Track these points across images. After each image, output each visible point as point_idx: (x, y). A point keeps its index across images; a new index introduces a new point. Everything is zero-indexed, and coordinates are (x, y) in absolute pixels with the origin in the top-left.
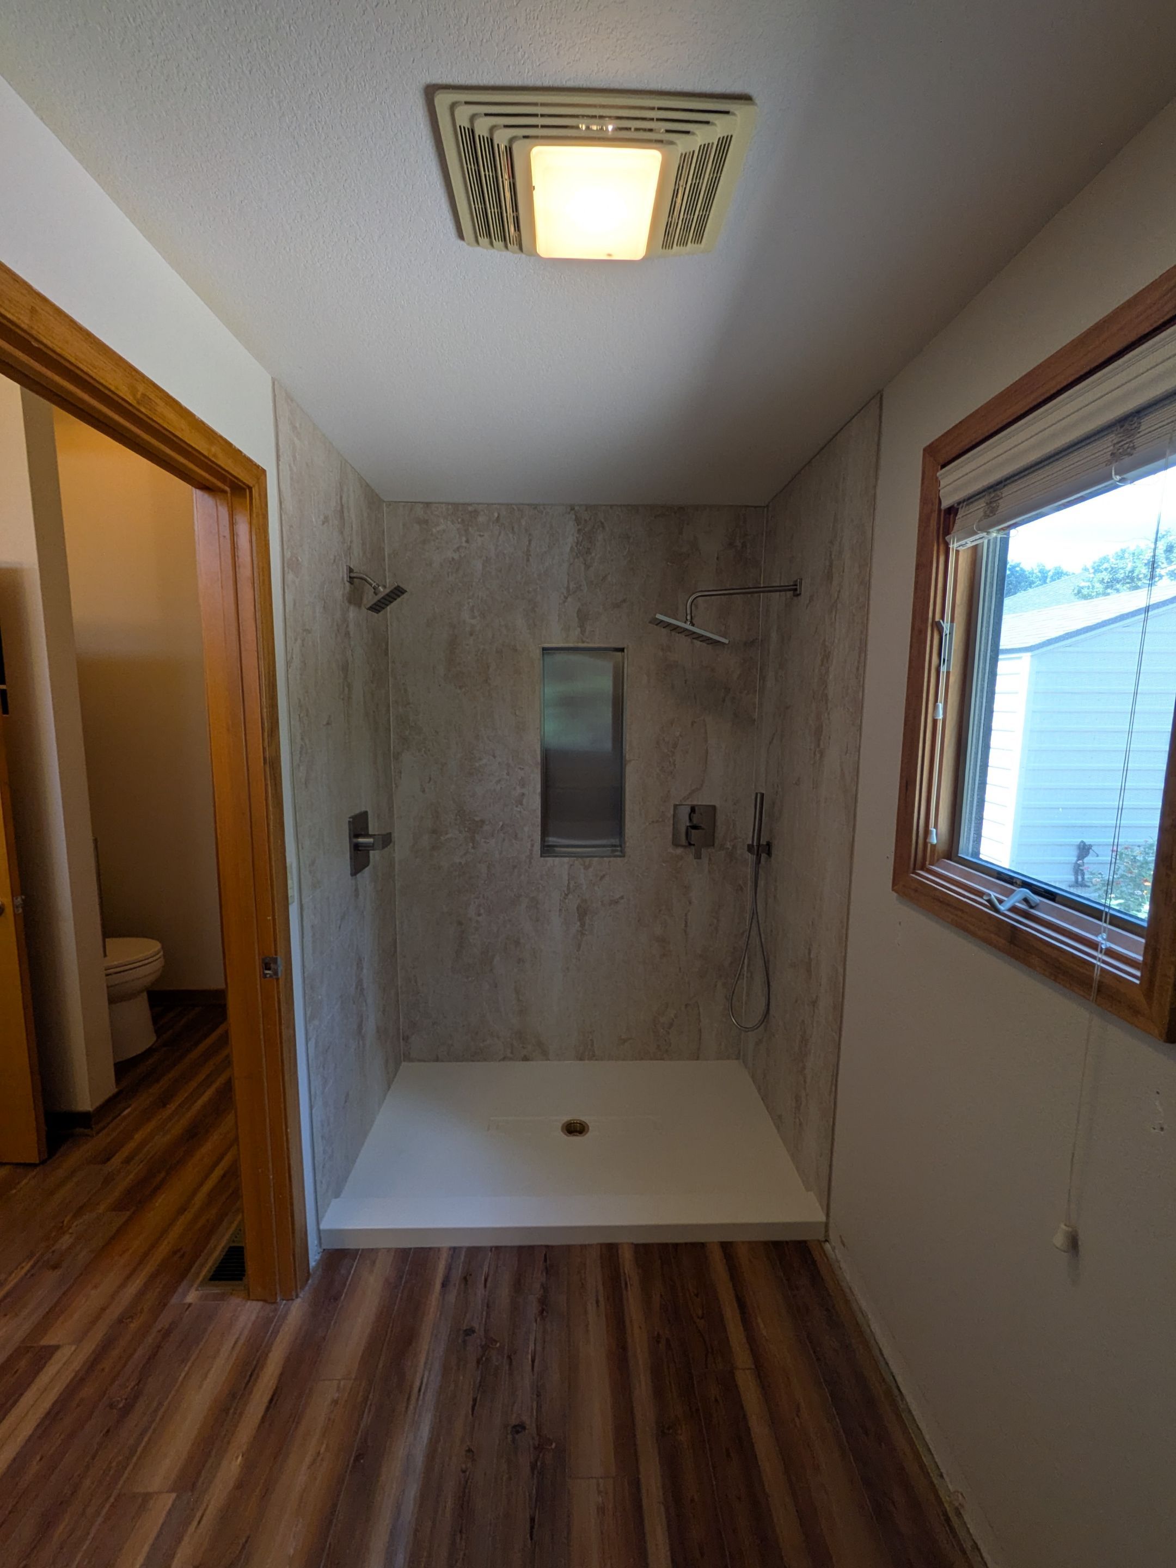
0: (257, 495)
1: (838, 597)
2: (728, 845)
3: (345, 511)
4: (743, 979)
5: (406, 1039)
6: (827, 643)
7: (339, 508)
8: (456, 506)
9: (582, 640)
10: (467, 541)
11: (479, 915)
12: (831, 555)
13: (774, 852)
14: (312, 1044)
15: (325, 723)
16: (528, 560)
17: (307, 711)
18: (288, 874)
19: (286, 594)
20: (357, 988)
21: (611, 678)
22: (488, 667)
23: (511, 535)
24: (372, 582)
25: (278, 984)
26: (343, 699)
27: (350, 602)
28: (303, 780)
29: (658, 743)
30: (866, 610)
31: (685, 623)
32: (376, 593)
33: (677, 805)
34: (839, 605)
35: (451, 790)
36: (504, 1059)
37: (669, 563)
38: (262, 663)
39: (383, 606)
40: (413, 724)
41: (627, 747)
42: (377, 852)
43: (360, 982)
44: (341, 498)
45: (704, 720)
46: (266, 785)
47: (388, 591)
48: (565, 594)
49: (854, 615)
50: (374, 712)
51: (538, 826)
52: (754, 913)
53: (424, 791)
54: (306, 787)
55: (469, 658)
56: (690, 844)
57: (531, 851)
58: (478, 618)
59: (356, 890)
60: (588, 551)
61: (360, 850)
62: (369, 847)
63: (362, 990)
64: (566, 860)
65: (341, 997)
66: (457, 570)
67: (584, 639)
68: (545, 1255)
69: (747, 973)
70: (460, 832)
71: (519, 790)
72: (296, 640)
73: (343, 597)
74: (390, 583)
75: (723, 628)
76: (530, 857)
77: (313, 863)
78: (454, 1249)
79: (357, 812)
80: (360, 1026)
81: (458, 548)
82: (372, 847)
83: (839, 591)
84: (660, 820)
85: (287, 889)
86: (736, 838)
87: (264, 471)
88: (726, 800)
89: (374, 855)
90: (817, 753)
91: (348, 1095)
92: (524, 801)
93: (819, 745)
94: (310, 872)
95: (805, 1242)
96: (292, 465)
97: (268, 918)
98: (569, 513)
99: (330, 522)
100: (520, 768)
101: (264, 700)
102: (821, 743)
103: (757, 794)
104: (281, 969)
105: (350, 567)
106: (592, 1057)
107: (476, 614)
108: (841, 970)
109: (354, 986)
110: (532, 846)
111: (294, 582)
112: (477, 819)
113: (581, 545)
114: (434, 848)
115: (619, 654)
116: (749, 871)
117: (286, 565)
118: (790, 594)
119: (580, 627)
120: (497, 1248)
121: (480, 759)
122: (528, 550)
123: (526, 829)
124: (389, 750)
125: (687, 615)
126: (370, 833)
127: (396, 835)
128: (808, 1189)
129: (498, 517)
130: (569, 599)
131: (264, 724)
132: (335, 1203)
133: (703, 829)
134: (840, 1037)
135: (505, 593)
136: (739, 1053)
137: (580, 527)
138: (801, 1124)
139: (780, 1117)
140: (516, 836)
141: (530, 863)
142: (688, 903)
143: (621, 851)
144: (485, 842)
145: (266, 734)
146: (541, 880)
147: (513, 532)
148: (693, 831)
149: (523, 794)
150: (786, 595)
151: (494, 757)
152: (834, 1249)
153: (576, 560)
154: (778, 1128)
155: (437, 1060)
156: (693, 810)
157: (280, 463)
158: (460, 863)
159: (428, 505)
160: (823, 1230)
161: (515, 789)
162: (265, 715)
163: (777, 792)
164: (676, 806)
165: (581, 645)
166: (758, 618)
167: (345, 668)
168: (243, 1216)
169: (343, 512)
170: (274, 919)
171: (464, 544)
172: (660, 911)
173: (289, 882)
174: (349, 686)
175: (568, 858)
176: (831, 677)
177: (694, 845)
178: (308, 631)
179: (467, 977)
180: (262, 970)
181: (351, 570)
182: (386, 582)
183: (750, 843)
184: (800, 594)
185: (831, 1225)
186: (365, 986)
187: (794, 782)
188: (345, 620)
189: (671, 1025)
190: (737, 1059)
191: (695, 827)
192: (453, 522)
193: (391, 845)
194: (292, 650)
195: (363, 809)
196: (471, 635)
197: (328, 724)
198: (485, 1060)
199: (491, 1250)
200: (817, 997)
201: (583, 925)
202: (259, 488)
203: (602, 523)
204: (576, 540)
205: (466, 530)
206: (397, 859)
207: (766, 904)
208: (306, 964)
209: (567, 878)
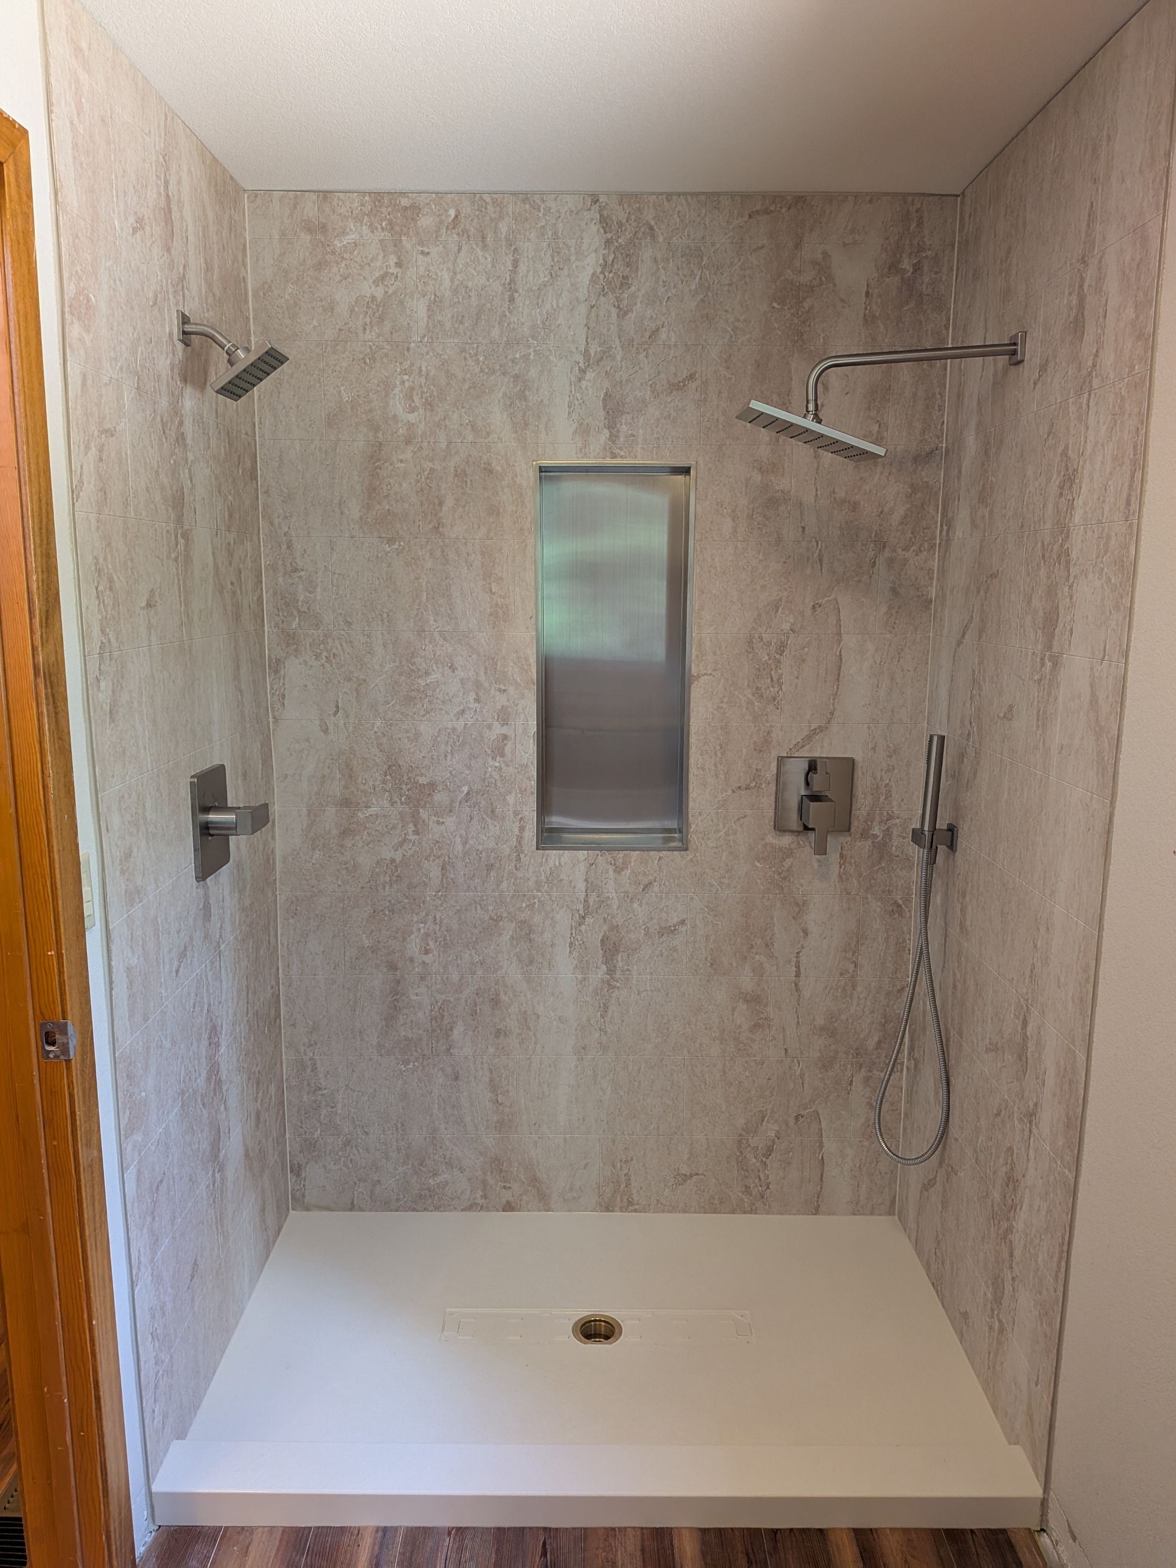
0: (12, 180)
1: (1094, 365)
2: (876, 830)
3: (174, 208)
4: (902, 1071)
5: (297, 1170)
6: (1070, 453)
7: (163, 203)
8: (377, 196)
9: (612, 453)
10: (399, 265)
11: (427, 952)
12: (1081, 286)
13: (962, 842)
14: (131, 1175)
15: (144, 604)
16: (512, 300)
17: (111, 580)
18: (83, 876)
19: (69, 364)
20: (209, 1079)
21: (666, 528)
22: (441, 504)
23: (480, 253)
24: (225, 342)
25: (69, 1068)
26: (176, 560)
27: (185, 380)
28: (107, 708)
29: (750, 642)
30: (1146, 388)
31: (805, 417)
32: (231, 362)
33: (782, 757)
34: (1096, 383)
35: (375, 729)
36: (470, 1208)
37: (775, 305)
38: (26, 490)
39: (246, 386)
40: (305, 609)
41: (693, 652)
42: (243, 838)
43: (214, 1071)
44: (166, 183)
45: (836, 600)
46: (40, 715)
47: (253, 358)
48: (581, 365)
49: (1123, 398)
50: (232, 583)
51: (532, 793)
52: (923, 953)
53: (326, 731)
54: (112, 720)
55: (404, 485)
56: (806, 828)
57: (520, 839)
58: (421, 411)
59: (207, 907)
60: (625, 282)
61: (212, 835)
62: (229, 829)
63: (219, 1082)
64: (582, 854)
65: (183, 1093)
66: (382, 319)
67: (617, 451)
68: (544, 1544)
69: (909, 1060)
70: (393, 803)
71: (498, 730)
72: (87, 448)
73: (172, 370)
74: (257, 345)
75: (875, 428)
76: (518, 850)
77: (128, 856)
78: (385, 1530)
79: (207, 766)
80: (215, 1146)
81: (383, 278)
82: (231, 829)
83: (1096, 355)
84: (753, 784)
85: (82, 903)
86: (891, 817)
87: (24, 133)
88: (874, 749)
89: (238, 844)
90: (1046, 661)
91: (195, 1264)
92: (508, 749)
93: (1050, 648)
94: (123, 872)
95: (1003, 1531)
96: (76, 121)
97: (49, 953)
98: (590, 209)
99: (147, 228)
100: (500, 690)
101: (32, 558)
102: (1056, 643)
103: (931, 737)
104: (73, 1043)
105: (183, 315)
106: (629, 1205)
107: (417, 402)
108: (1082, 1057)
109: (204, 1074)
110: (522, 829)
111: (81, 340)
112: (422, 780)
113: (611, 272)
114: (345, 833)
115: (680, 478)
116: (915, 876)
117: (67, 309)
118: (1003, 360)
119: (609, 427)
120: (459, 1529)
121: (427, 673)
122: (512, 281)
123: (511, 799)
124: (262, 656)
125: (808, 402)
126: (229, 805)
127: (276, 810)
128: (1013, 1440)
129: (456, 216)
130: (590, 375)
131: (34, 604)
132: (176, 1446)
133: (832, 801)
134: (1077, 1177)
135: (470, 362)
136: (893, 1202)
137: (609, 235)
138: (1002, 1330)
139: (965, 1315)
140: (492, 811)
141: (519, 859)
142: (802, 934)
143: (681, 840)
144: (438, 822)
145: (37, 620)
146: (538, 890)
147: (485, 246)
148: (813, 805)
149: (505, 737)
150: (995, 362)
151: (453, 668)
152: (1056, 1544)
153: (602, 298)
154: (961, 1338)
155: (352, 1208)
156: (812, 766)
157: (53, 116)
158: (393, 860)
159: (325, 195)
160: (1038, 1512)
161: (490, 727)
162: (34, 587)
163: (969, 734)
164: (781, 760)
165: (609, 461)
166: (941, 408)
167: (178, 502)
168: (19, 1467)
169: (170, 212)
170: (59, 956)
171: (393, 270)
172: (752, 947)
173: (85, 889)
174: (186, 536)
175: (585, 852)
176: (1077, 518)
177: (813, 829)
178: (110, 433)
179: (406, 1062)
180: (40, 1044)
181: (185, 320)
182: (249, 342)
183: (918, 826)
184: (1022, 361)
185: (1052, 1505)
186: (224, 1075)
187: (1002, 715)
188: (176, 411)
189: (769, 1151)
190: (890, 1212)
191: (815, 798)
192: (372, 229)
193: (269, 824)
194: (82, 467)
195: (217, 762)
196: (408, 441)
197: (149, 605)
198: (437, 1209)
199: (449, 1533)
200: (1036, 1105)
201: (611, 971)
202: (16, 165)
203: (651, 228)
204: (601, 261)
205: (397, 244)
206: (278, 853)
207: (946, 936)
208: (118, 1034)
209: (583, 889)
